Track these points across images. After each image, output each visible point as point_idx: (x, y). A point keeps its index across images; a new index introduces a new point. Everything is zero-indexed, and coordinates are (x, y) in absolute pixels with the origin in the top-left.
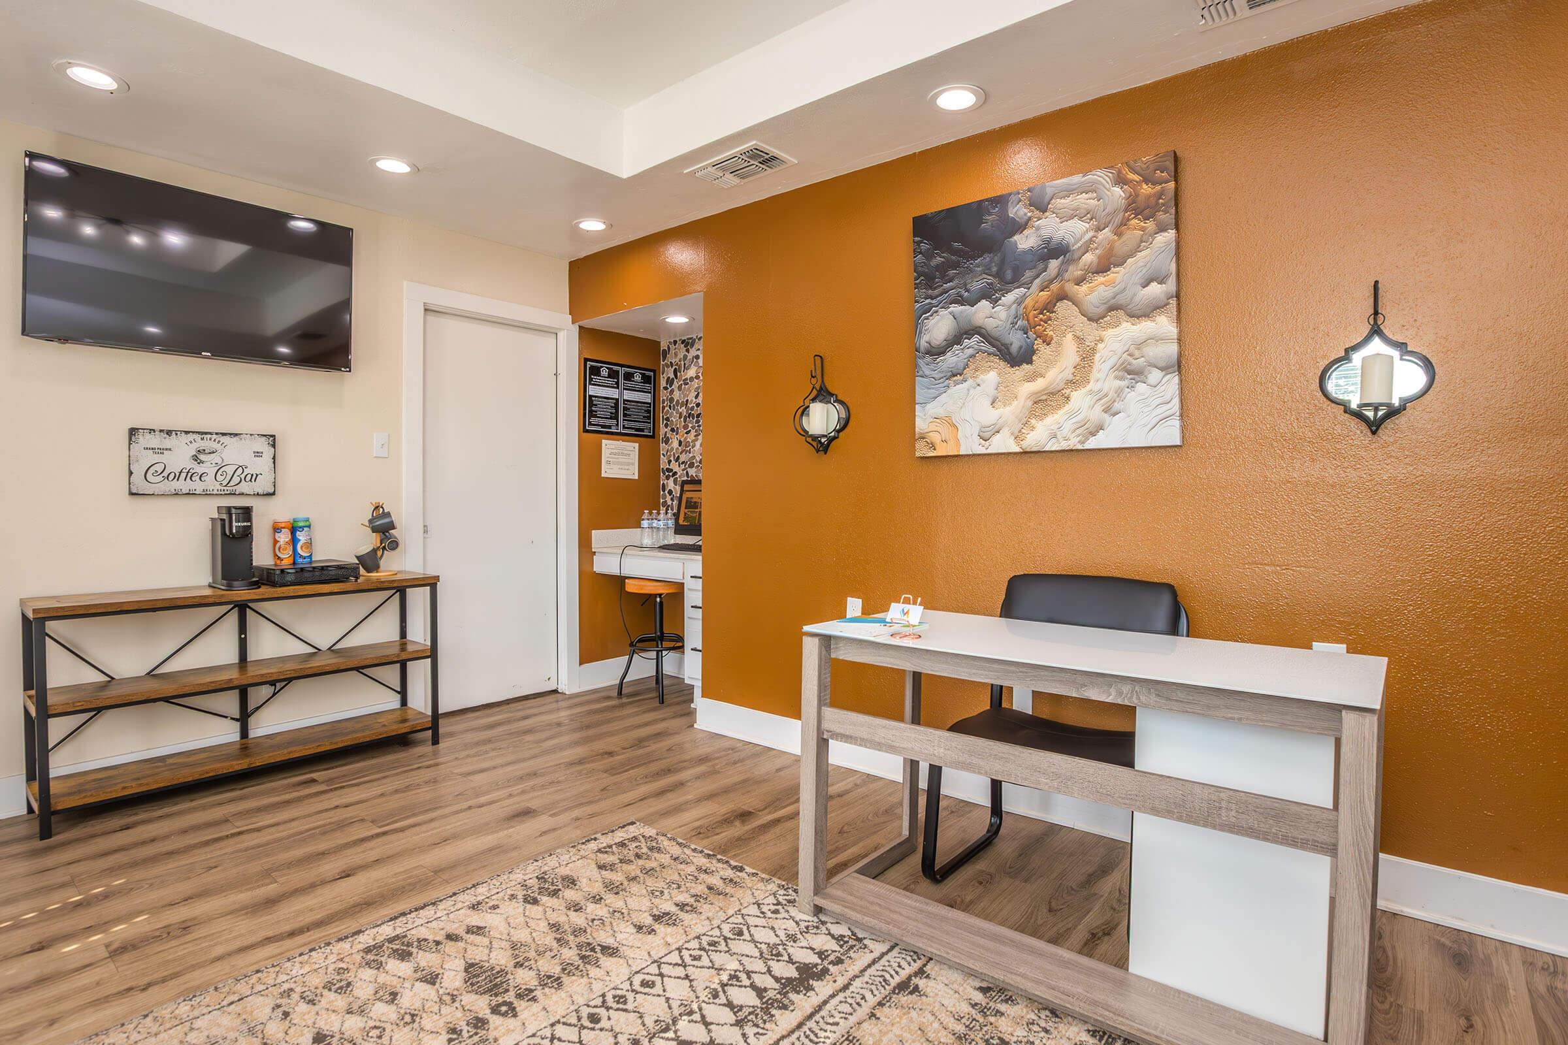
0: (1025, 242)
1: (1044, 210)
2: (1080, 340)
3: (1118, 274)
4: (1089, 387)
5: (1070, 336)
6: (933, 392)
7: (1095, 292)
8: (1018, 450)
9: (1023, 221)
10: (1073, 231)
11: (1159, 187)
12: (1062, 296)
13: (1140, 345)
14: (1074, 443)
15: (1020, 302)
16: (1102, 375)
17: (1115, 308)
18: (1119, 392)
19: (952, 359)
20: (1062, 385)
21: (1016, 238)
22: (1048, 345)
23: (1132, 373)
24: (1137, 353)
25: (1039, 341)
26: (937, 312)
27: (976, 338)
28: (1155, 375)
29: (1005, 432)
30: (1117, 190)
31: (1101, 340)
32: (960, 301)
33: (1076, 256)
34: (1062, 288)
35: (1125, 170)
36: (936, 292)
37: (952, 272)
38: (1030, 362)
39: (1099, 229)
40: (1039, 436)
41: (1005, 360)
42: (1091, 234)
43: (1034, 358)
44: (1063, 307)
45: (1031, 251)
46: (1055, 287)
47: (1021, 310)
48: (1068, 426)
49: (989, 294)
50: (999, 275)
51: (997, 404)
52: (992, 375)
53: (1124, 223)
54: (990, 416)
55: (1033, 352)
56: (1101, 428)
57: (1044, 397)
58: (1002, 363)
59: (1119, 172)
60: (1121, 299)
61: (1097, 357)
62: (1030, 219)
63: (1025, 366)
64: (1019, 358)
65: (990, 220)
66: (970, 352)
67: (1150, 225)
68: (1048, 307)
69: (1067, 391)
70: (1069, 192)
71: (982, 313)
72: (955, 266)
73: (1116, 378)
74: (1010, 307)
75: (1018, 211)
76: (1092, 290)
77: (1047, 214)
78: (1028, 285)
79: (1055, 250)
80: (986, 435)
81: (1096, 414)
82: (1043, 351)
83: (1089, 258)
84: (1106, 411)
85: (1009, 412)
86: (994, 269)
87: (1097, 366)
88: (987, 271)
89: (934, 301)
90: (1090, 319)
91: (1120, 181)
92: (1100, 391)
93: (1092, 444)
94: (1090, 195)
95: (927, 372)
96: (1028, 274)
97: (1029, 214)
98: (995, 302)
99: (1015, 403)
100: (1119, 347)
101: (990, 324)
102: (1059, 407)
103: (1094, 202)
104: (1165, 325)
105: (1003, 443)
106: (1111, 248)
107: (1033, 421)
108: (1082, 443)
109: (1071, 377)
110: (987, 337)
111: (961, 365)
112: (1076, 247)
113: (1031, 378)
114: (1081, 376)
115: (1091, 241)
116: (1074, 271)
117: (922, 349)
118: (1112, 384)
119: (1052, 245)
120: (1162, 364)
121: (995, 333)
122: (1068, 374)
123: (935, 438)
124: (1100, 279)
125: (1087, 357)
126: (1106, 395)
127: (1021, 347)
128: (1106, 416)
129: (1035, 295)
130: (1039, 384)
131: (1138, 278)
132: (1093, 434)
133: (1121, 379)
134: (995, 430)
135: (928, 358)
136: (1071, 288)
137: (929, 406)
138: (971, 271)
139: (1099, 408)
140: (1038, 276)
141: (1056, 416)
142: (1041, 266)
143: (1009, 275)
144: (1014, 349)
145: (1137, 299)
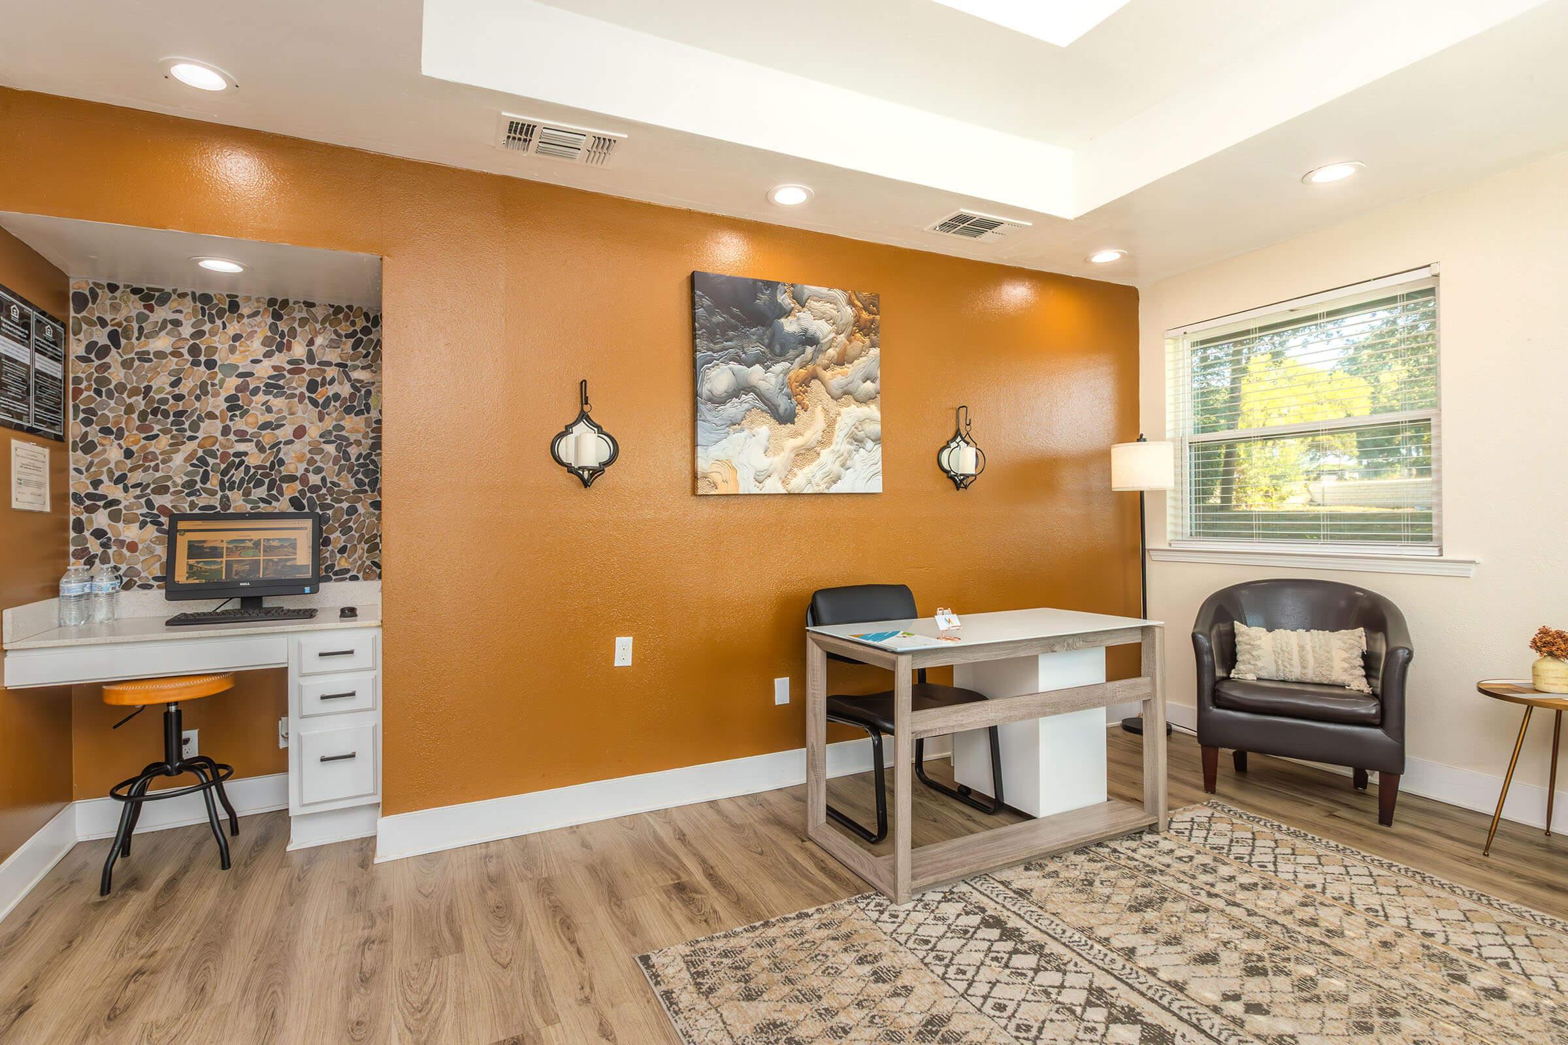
0: (789, 325)
1: (803, 306)
2: (826, 411)
3: (849, 369)
4: (832, 447)
5: (820, 408)
6: (715, 437)
7: (836, 378)
8: (784, 492)
9: (788, 308)
10: (822, 329)
11: (872, 316)
12: (815, 376)
13: (862, 422)
14: (822, 488)
15: (786, 372)
16: (839, 440)
17: (846, 394)
18: (850, 453)
19: (732, 409)
20: (815, 444)
21: (783, 320)
22: (806, 411)
23: (858, 441)
24: (860, 428)
25: (799, 407)
26: (718, 365)
27: (752, 395)
28: (870, 444)
29: (775, 477)
30: (848, 309)
31: (839, 414)
32: (740, 361)
33: (824, 349)
34: (814, 370)
35: (853, 297)
36: (718, 347)
37: (731, 333)
38: (793, 423)
39: (838, 333)
40: (798, 483)
41: (775, 418)
42: (833, 335)
43: (796, 420)
44: (815, 384)
45: (793, 334)
46: (810, 367)
47: (786, 381)
48: (819, 475)
49: (760, 360)
50: (770, 346)
51: (769, 453)
52: (765, 428)
53: (853, 334)
54: (764, 462)
55: (795, 415)
56: (839, 478)
57: (803, 452)
58: (773, 420)
59: (850, 297)
60: (851, 388)
61: (837, 426)
62: (792, 309)
63: (789, 425)
64: (786, 418)
65: (763, 298)
66: (746, 406)
67: (867, 340)
68: (806, 382)
69: (818, 449)
70: (820, 298)
71: (756, 373)
72: (735, 329)
73: (848, 442)
74: (778, 375)
75: (784, 299)
76: (834, 376)
77: (805, 309)
78: (791, 361)
79: (809, 340)
80: (761, 478)
81: (836, 468)
82: (802, 416)
83: (832, 352)
84: (843, 465)
85: (778, 461)
86: (766, 341)
87: (837, 432)
88: (760, 341)
89: (715, 355)
90: (832, 398)
91: (851, 303)
92: (838, 451)
93: (834, 489)
94: (832, 306)
95: (709, 418)
96: (792, 353)
97: (793, 305)
98: (767, 368)
99: (782, 454)
100: (850, 422)
101: (763, 386)
102: (813, 461)
103: (835, 312)
104: (873, 411)
105: (773, 486)
106: (845, 350)
107: (795, 470)
108: (828, 488)
109: (820, 439)
110: (761, 396)
111: (739, 417)
112: (826, 340)
113: (795, 435)
114: (826, 439)
115: (833, 340)
116: (823, 359)
117: (704, 396)
118: (845, 447)
119: (808, 335)
120: (873, 438)
121: (768, 395)
122: (818, 436)
123: (716, 478)
124: (838, 369)
125: (831, 424)
126: (842, 455)
127: (786, 410)
128: (842, 469)
129: (798, 372)
130: (799, 441)
131: (860, 375)
132: (835, 482)
133: (851, 444)
134: (767, 474)
135: (709, 405)
136: (820, 371)
137: (711, 449)
138: (748, 337)
139: (838, 463)
140: (798, 356)
141: (811, 467)
142: (801, 348)
143: (777, 349)
144: (781, 410)
145: (860, 390)
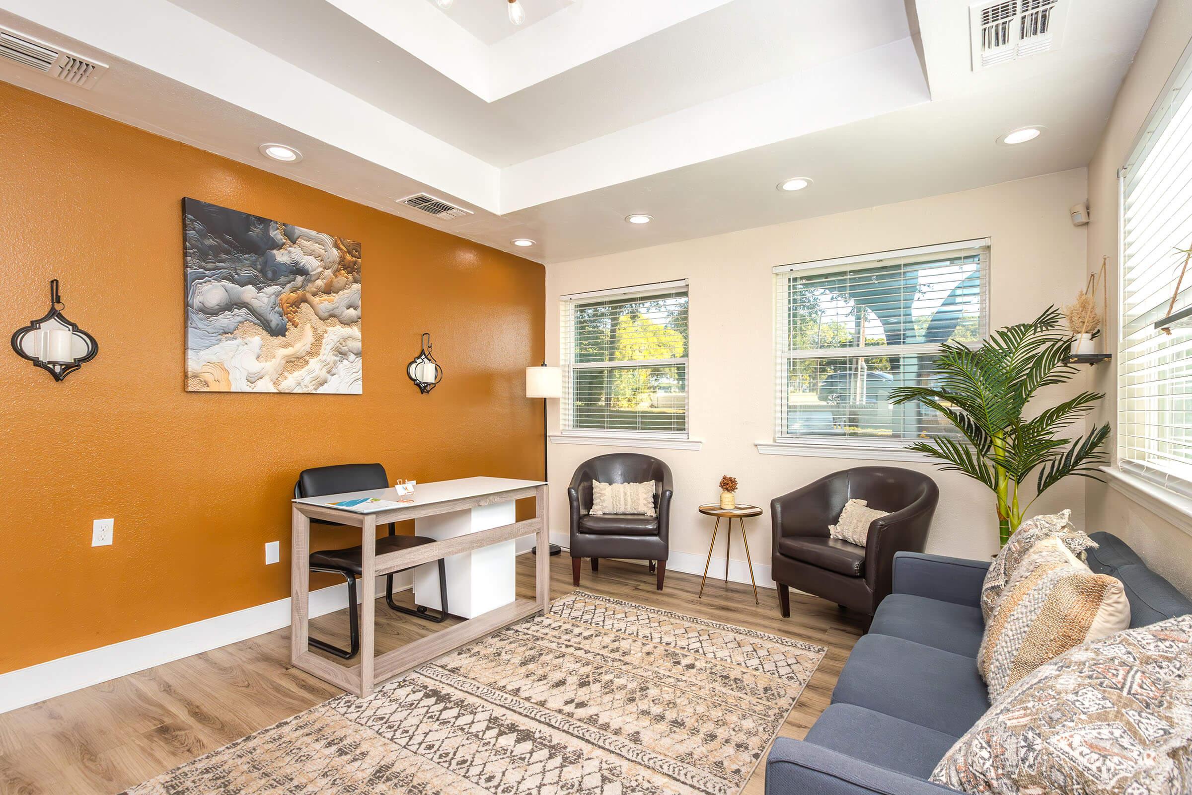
0: (281, 257)
1: (294, 243)
2: (315, 329)
3: (335, 297)
4: (319, 358)
5: (309, 325)
6: (206, 342)
7: (324, 303)
8: (275, 391)
9: (280, 243)
10: (311, 263)
11: (354, 259)
12: (305, 300)
13: (345, 339)
14: (311, 389)
15: (278, 294)
16: (326, 352)
17: (332, 316)
18: (335, 363)
19: (225, 320)
20: (304, 354)
21: (275, 252)
22: (296, 327)
23: (342, 354)
24: (344, 343)
25: (290, 324)
26: (210, 281)
27: (244, 310)
28: (352, 357)
29: (266, 379)
30: (335, 251)
31: (326, 332)
32: (233, 281)
33: (313, 279)
34: (304, 295)
35: (339, 242)
36: (209, 266)
37: (224, 256)
38: (284, 336)
39: (325, 268)
40: (289, 383)
41: (267, 330)
42: (321, 269)
43: (287, 333)
44: (304, 306)
45: (285, 264)
46: (300, 292)
47: (278, 301)
48: (308, 379)
49: (253, 282)
50: (263, 271)
51: (261, 359)
52: (257, 339)
53: (338, 270)
54: (256, 367)
55: (286, 330)
56: (326, 382)
57: (293, 360)
58: (265, 333)
59: (336, 241)
60: (337, 312)
61: (324, 341)
62: (284, 244)
63: (280, 337)
64: (279, 332)
65: (255, 232)
66: (239, 319)
67: (350, 276)
68: (297, 304)
69: (308, 358)
70: (309, 239)
71: (249, 293)
72: (227, 253)
73: (334, 354)
74: (270, 296)
75: (276, 234)
76: (321, 302)
77: (296, 246)
78: (283, 285)
79: (299, 270)
80: (253, 379)
81: (323, 373)
82: (292, 332)
83: (319, 283)
84: (329, 372)
85: (270, 366)
86: (259, 267)
87: (323, 346)
88: (253, 265)
89: (207, 272)
90: (320, 318)
91: (336, 246)
92: (325, 361)
93: (321, 390)
94: (320, 246)
95: (200, 326)
96: (283, 279)
97: (284, 241)
98: (260, 289)
99: (274, 360)
100: (336, 339)
101: (256, 304)
102: (302, 367)
103: (323, 251)
104: (355, 331)
105: (265, 386)
106: (331, 282)
107: (286, 374)
108: (316, 389)
109: (309, 350)
110: (253, 311)
111: (232, 327)
112: (314, 273)
113: (286, 345)
114: (314, 351)
115: (321, 273)
116: (311, 287)
117: (195, 306)
118: (331, 358)
119: (298, 266)
120: (355, 352)
121: (258, 310)
122: (308, 348)
123: (208, 377)
124: (325, 297)
125: (318, 340)
126: (329, 364)
127: (278, 325)
128: (328, 375)
129: (287, 294)
130: (289, 351)
131: (345, 302)
132: (322, 385)
133: (336, 356)
134: (259, 376)
135: (201, 315)
136: (309, 296)
137: (202, 353)
138: (240, 261)
139: (324, 371)
140: (289, 282)
141: (300, 372)
142: (291, 277)
143: (270, 274)
144: (273, 324)
145: (344, 314)
